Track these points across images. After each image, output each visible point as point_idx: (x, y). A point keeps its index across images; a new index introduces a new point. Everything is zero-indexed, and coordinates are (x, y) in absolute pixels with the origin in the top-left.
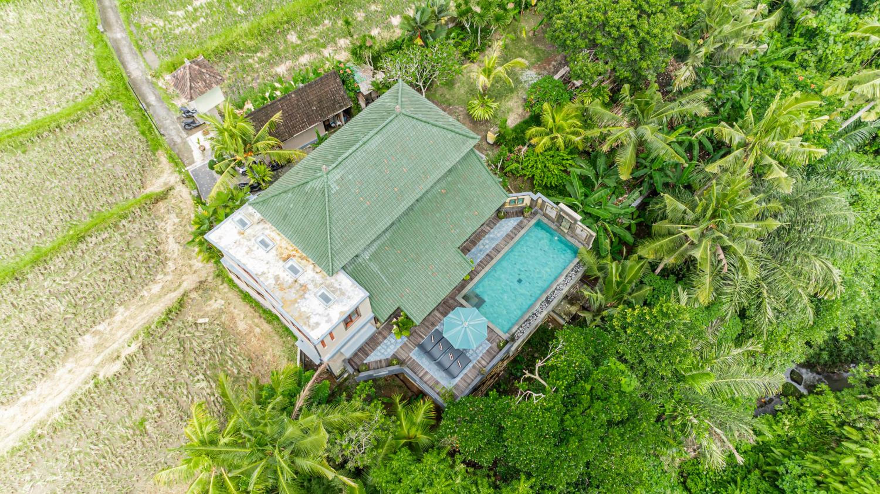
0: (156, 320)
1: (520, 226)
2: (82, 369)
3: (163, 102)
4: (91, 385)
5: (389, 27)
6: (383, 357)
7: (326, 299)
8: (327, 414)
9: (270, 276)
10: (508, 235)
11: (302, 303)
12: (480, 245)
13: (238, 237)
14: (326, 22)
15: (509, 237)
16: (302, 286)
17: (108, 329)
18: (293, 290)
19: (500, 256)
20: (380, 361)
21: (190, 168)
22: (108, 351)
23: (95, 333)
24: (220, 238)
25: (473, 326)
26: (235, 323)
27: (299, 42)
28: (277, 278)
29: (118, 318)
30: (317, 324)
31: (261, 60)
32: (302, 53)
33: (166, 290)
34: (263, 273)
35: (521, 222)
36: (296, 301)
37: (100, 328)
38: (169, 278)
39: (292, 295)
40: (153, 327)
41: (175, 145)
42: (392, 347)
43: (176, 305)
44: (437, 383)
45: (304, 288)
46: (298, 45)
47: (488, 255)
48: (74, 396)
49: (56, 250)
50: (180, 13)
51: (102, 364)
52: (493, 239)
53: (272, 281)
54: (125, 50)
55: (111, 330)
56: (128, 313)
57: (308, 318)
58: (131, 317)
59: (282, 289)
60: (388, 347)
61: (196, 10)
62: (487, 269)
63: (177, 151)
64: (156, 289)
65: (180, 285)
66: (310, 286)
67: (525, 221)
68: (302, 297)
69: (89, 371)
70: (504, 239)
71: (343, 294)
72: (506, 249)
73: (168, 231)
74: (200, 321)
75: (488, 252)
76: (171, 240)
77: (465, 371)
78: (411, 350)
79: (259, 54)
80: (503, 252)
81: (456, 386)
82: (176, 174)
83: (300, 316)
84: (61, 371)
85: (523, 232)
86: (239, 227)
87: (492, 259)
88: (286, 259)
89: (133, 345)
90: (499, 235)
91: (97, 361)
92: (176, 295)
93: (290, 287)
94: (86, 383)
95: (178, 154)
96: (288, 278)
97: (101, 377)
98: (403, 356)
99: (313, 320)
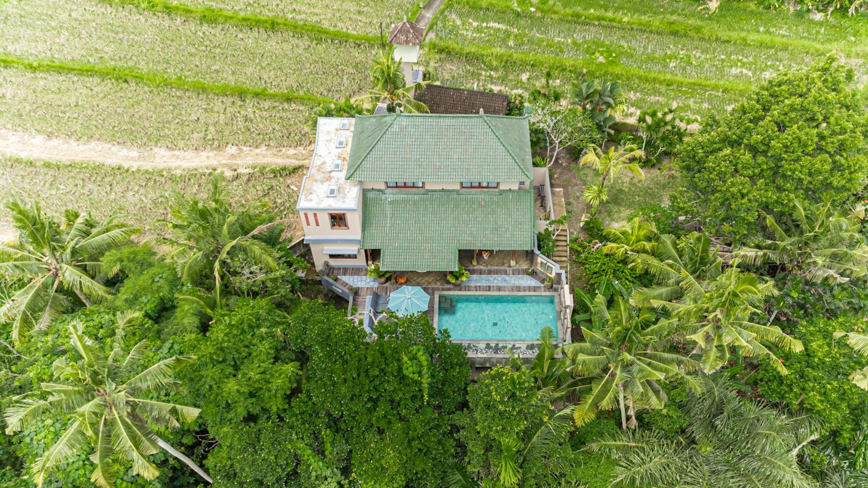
0: (273, 167)
1: (534, 289)
2: (214, 160)
6: (351, 284)
7: (332, 192)
9: (322, 160)
11: (319, 184)
12: (491, 277)
13: (333, 131)
15: (518, 288)
17: (247, 152)
18: (323, 175)
20: (347, 284)
22: (234, 162)
23: (239, 149)
24: (324, 124)
25: (412, 302)
28: (324, 163)
30: (311, 200)
34: (320, 156)
35: (539, 287)
36: (316, 181)
38: (304, 152)
39: (319, 177)
42: (363, 283)
43: (291, 169)
45: (329, 178)
48: (196, 169)
49: (272, 97)
52: (505, 281)
53: (319, 163)
55: (248, 154)
56: (264, 152)
57: (311, 193)
58: (264, 156)
59: (318, 170)
60: (361, 281)
61: (487, 27)
62: (477, 293)
65: (304, 160)
66: (333, 181)
67: (543, 288)
68: (322, 182)
69: (216, 164)
70: (512, 287)
71: (343, 197)
74: (292, 187)
75: (492, 285)
80: (501, 293)
83: (308, 189)
84: (205, 154)
85: (532, 293)
86: (339, 126)
87: (489, 290)
88: (341, 159)
89: (248, 170)
90: (513, 282)
92: (296, 163)
93: (323, 172)
94: (207, 168)
96: (328, 167)
97: (216, 172)
98: (362, 293)
99: (311, 196)
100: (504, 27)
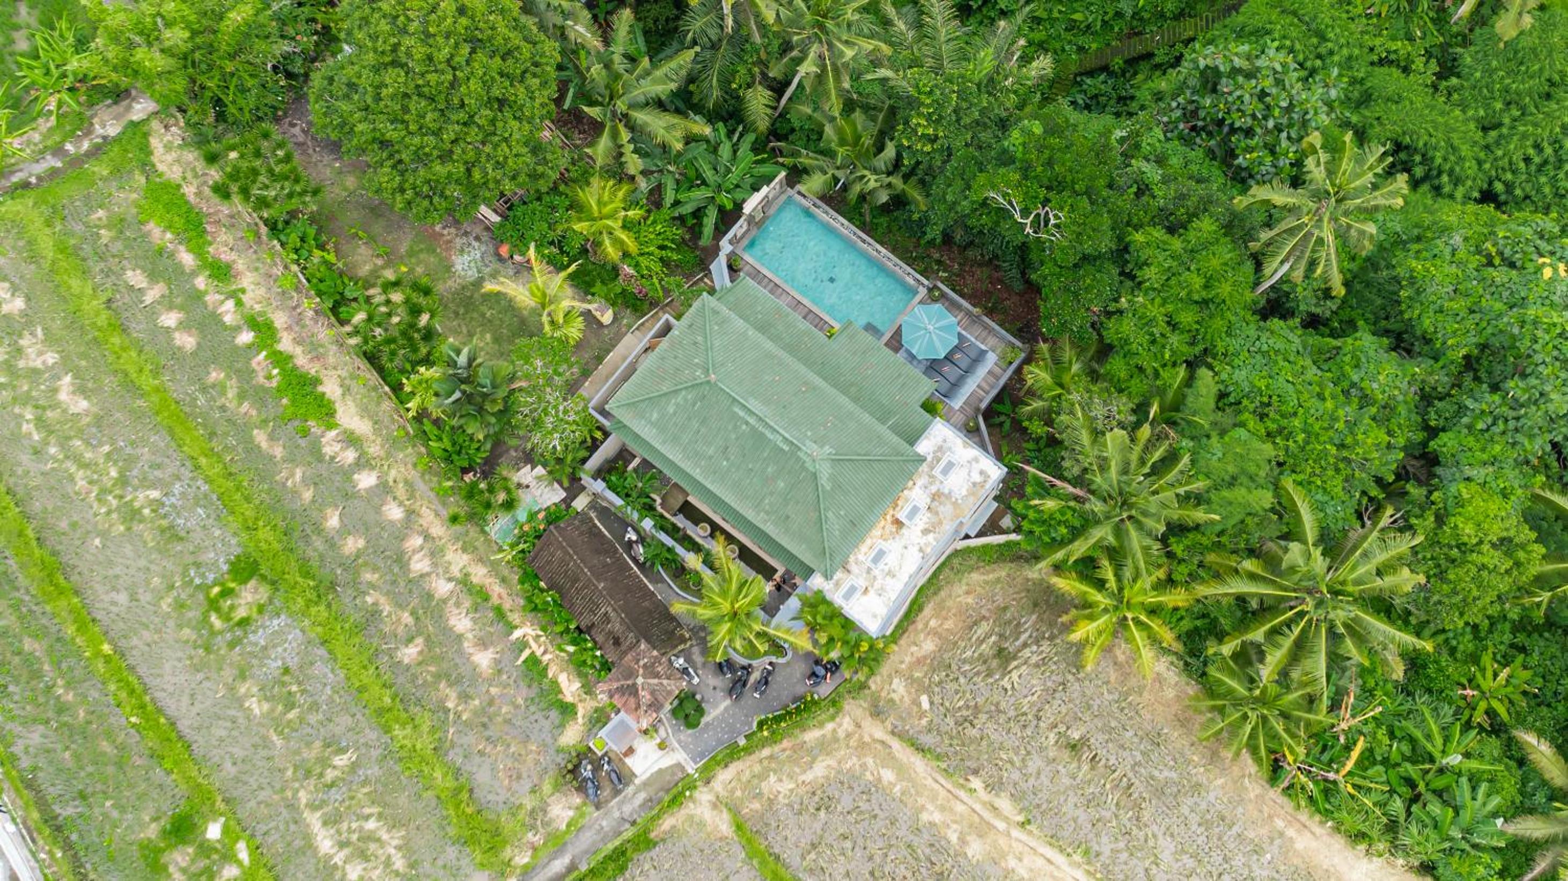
0: (935, 765)
1: (756, 275)
2: (1014, 844)
3: (565, 844)
4: (1033, 828)
7: (950, 465)
8: (1083, 446)
9: (923, 541)
11: (956, 496)
13: (872, 592)
14: (369, 599)
16: (933, 500)
17: (955, 826)
18: (941, 509)
21: (691, 768)
23: (963, 841)
24: (875, 616)
26: (925, 657)
27: (420, 640)
28: (926, 532)
29: (937, 817)
30: (982, 473)
31: (464, 697)
32: (447, 631)
33: (889, 759)
34: (921, 550)
35: (749, 275)
36: (955, 504)
37: (954, 838)
38: (870, 761)
39: (946, 510)
40: (944, 766)
41: (651, 800)
43: (909, 744)
44: (990, 372)
45: (936, 496)
46: (428, 639)
48: (1050, 845)
50: (354, 872)
51: (1006, 819)
53: (931, 537)
55: (955, 822)
56: (930, 807)
57: (974, 484)
58: (934, 798)
59: (941, 523)
63: (661, 794)
64: (888, 775)
65: (883, 742)
66: (934, 489)
67: (747, 268)
68: (949, 496)
69: (1016, 833)
71: (940, 449)
72: (794, 293)
73: (792, 786)
74: (925, 705)
76: (809, 777)
79: (450, 705)
80: (799, 297)
81: (993, 348)
82: (696, 794)
83: (973, 494)
84: (1022, 872)
85: (765, 271)
86: (858, 594)
88: (898, 523)
89: (973, 786)
91: (1001, 825)
92: (895, 745)
93: (937, 513)
95: (668, 791)
96: (925, 519)
97: (1021, 818)
98: (960, 418)
99: (977, 478)
100: (314, 820)
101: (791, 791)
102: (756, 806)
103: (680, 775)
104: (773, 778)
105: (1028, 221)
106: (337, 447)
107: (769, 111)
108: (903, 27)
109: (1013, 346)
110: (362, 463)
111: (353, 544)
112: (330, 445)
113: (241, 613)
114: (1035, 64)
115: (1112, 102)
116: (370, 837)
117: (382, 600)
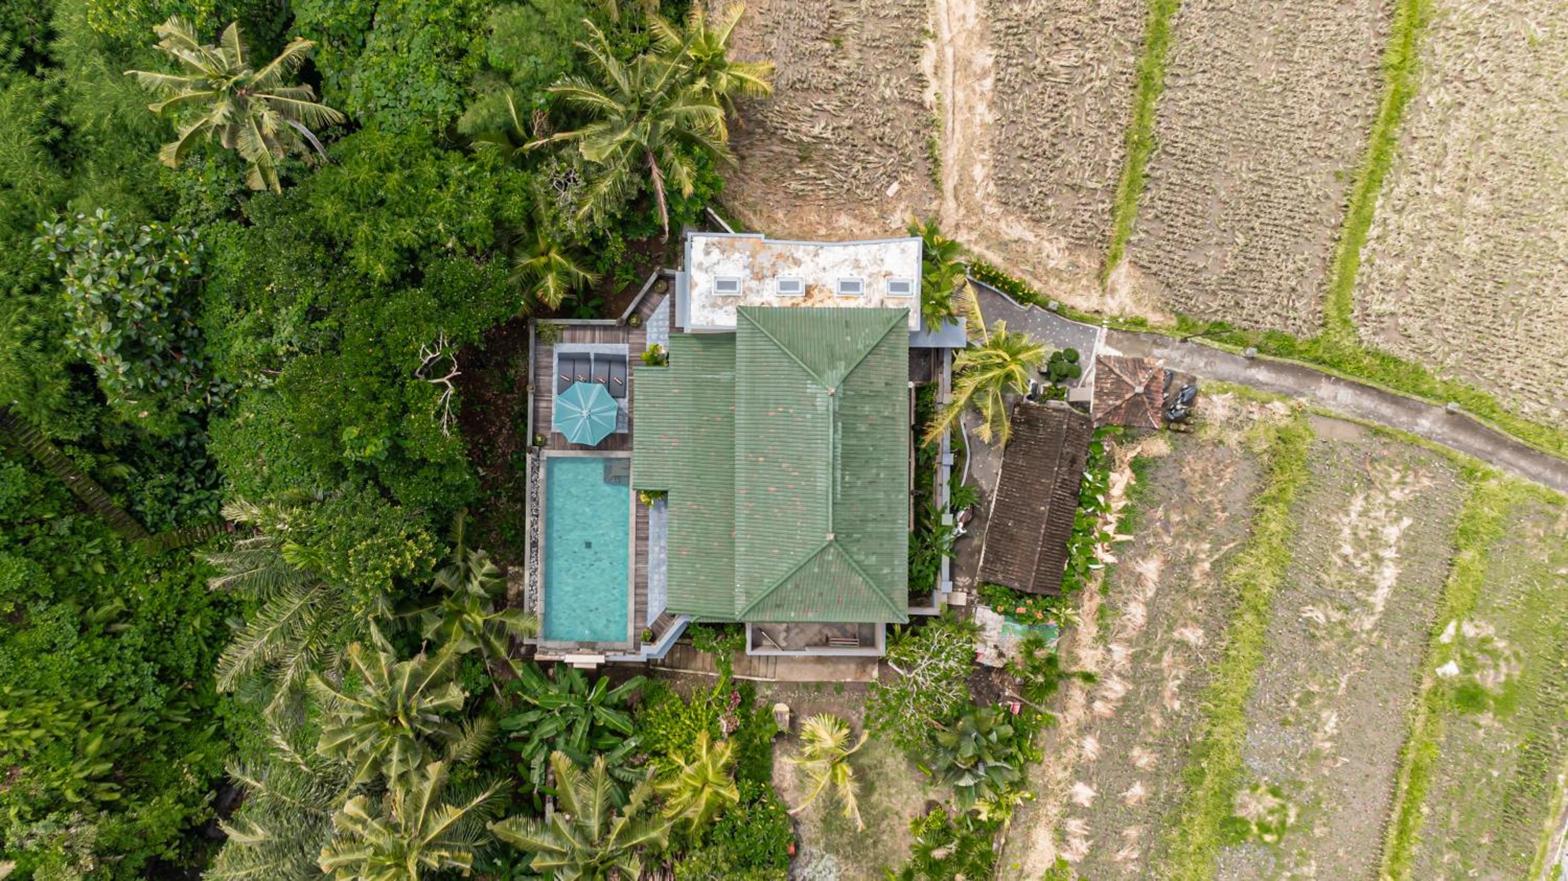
0: (939, 142)
1: (641, 612)
2: (955, 31)
3: (1241, 383)
4: (929, 27)
5: (1081, 773)
6: (654, 316)
7: (722, 285)
9: (807, 259)
10: (645, 586)
11: (745, 260)
13: (885, 269)
14: (1177, 705)
15: (641, 585)
16: (763, 277)
17: (978, 89)
18: (767, 264)
19: (632, 550)
20: (653, 311)
21: (1103, 332)
23: (985, 74)
24: (903, 251)
25: (577, 419)
27: (1176, 635)
28: (797, 263)
29: (981, 108)
30: (707, 253)
31: (1192, 561)
32: (1152, 619)
33: (965, 179)
34: (816, 255)
35: (645, 619)
36: (753, 256)
37: (989, 83)
38: (979, 196)
39: (764, 259)
40: (935, 134)
41: (1155, 342)
43: (938, 177)
44: (573, 340)
45: (759, 277)
46: (1171, 628)
47: (647, 539)
50: (1392, 533)
51: (940, 52)
52: (659, 565)
53: (799, 254)
54: (1386, 410)
55: (973, 90)
56: (977, 120)
57: (723, 252)
58: (967, 122)
59: (780, 256)
60: (659, 333)
61: (1378, 559)
62: (632, 519)
63: (1142, 337)
64: (979, 172)
65: (956, 198)
66: (754, 284)
67: (640, 624)
68: (751, 266)
69: (946, 36)
70: (646, 577)
71: (714, 305)
72: (632, 566)
73: (1046, 244)
74: (895, 187)
75: (650, 543)
76: (1029, 236)
77: (555, 377)
78: (632, 350)
79: (1207, 566)
80: (632, 558)
81: (550, 354)
82: (1116, 313)
83: (732, 246)
85: (631, 607)
87: (637, 538)
88: (808, 292)
89: (933, 98)
90: (656, 577)
91: (949, 51)
92: (949, 185)
93: (774, 265)
94: (936, 24)
95: (1135, 334)
96: (787, 271)
97: (929, 42)
98: (634, 337)
99: (716, 254)
100: (1379, 599)
101: (1050, 241)
102: (1083, 259)
103: (1115, 334)
104: (1052, 264)
105: (445, 380)
106: (1075, 842)
107: (467, 728)
108: (290, 672)
109: (538, 335)
110: (1072, 809)
111: (1143, 758)
112: (1079, 848)
113: (1271, 801)
114: (244, 518)
115: (156, 482)
116: (1358, 542)
117: (1167, 694)
